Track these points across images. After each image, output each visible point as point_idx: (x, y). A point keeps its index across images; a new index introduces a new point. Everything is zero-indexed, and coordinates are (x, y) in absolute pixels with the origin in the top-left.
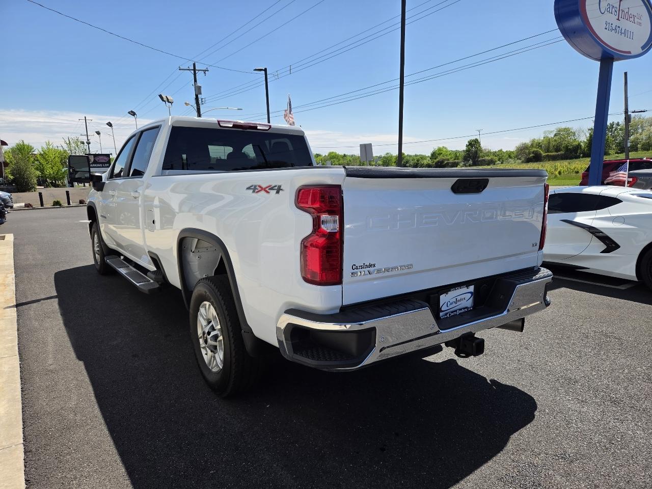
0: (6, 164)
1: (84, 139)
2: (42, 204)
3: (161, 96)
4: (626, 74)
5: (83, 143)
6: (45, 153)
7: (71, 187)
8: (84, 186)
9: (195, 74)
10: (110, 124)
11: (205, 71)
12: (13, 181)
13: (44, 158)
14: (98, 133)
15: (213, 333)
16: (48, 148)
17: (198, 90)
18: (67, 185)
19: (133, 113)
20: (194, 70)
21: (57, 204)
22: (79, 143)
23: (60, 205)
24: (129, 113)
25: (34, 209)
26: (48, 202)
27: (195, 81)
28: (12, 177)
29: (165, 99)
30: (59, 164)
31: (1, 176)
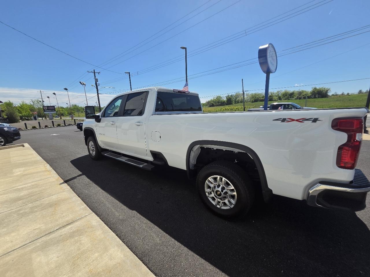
0: (3, 111)
1: (41, 100)
2: (26, 128)
3: (80, 82)
4: (242, 80)
5: (40, 101)
6: (21, 106)
7: (35, 120)
8: (42, 119)
9: (95, 74)
10: (54, 94)
11: (99, 73)
12: (7, 118)
13: (22, 108)
14: (48, 97)
15: (224, 191)
16: (23, 104)
17: (96, 80)
18: (33, 119)
19: (66, 89)
20: (94, 72)
21: (34, 128)
22: (39, 102)
23: (36, 128)
24: (64, 89)
25: (23, 130)
26: (29, 127)
27: (95, 77)
28: (6, 117)
29: (82, 84)
30: (29, 111)
31: (1, 117)
